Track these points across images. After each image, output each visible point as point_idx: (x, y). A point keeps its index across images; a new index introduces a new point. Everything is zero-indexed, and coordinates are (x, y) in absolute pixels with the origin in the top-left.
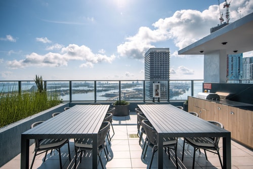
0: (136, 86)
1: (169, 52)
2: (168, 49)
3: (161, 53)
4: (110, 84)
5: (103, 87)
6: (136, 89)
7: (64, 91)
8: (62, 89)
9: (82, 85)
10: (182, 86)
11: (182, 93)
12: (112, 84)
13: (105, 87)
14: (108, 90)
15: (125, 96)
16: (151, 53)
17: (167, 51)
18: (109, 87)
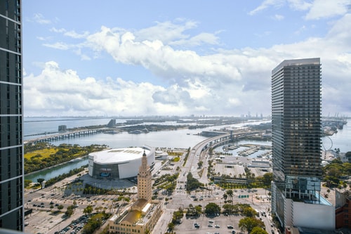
0: (246, 120)
1: (320, 65)
2: (318, 59)
3: (304, 67)
4: (207, 118)
5: (198, 122)
6: (247, 126)
7: (147, 126)
8: (144, 124)
9: (169, 120)
10: (329, 122)
11: (331, 132)
12: (210, 118)
13: (201, 122)
14: (205, 127)
15: (231, 136)
16: (285, 69)
17: (315, 63)
18: (206, 122)
